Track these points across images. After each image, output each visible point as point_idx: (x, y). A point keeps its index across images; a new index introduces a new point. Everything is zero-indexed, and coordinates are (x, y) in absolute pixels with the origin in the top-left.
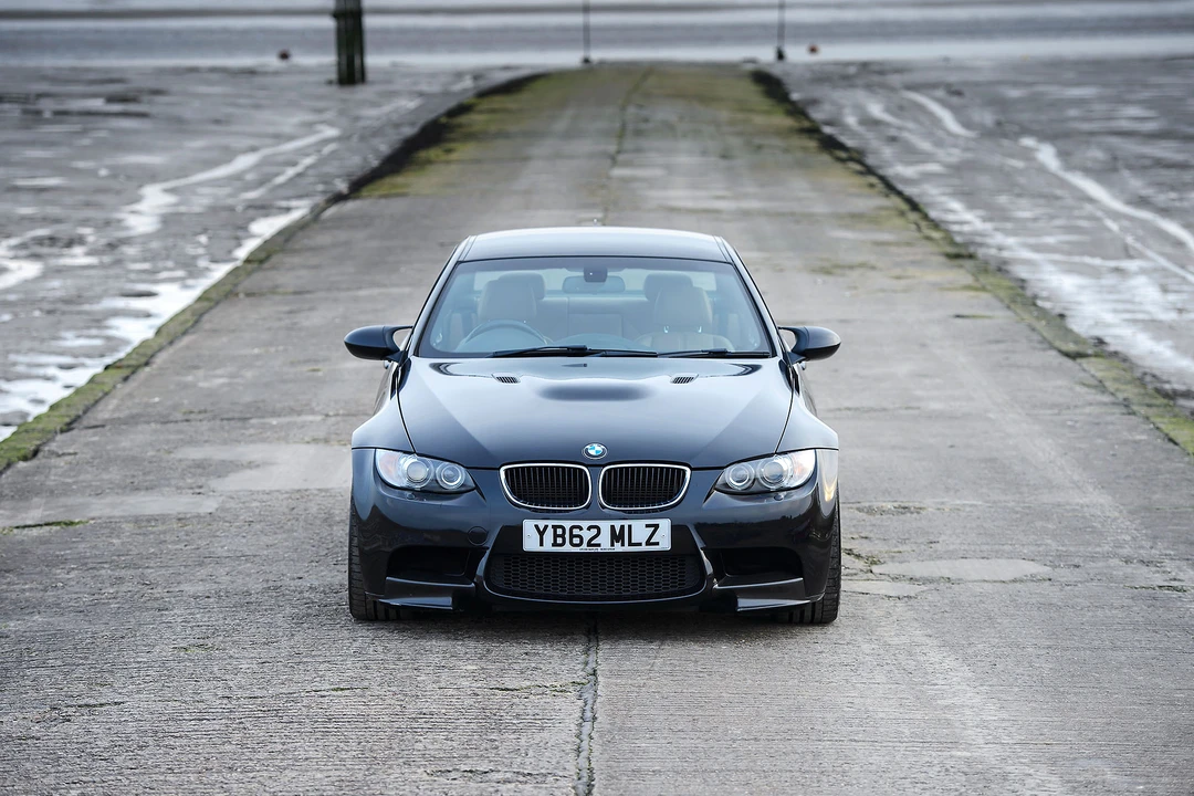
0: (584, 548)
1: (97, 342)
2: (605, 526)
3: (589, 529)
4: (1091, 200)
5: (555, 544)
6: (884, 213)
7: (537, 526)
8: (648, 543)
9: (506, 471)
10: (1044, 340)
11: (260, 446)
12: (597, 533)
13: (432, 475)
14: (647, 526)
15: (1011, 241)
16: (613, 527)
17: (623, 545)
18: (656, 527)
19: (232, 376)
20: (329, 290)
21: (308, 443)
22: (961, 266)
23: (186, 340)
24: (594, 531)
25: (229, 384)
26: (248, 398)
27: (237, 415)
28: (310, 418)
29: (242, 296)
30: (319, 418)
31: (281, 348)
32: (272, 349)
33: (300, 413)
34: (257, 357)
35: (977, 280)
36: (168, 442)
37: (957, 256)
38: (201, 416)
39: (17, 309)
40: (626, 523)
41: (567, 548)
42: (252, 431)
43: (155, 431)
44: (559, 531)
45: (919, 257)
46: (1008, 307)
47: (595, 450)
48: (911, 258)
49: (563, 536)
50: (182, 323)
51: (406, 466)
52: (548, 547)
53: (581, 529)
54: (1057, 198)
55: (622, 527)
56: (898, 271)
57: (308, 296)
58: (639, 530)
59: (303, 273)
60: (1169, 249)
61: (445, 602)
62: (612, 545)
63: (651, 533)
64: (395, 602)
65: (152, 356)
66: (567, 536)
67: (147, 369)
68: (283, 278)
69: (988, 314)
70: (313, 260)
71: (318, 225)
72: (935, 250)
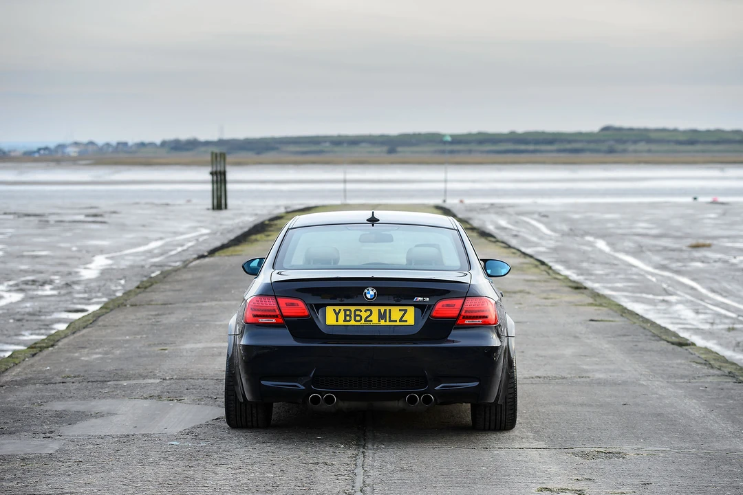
6: (525, 266)
10: (654, 335)
11: (109, 401)
19: (106, 353)
20: (184, 302)
21: (146, 398)
22: (583, 293)
23: (84, 331)
25: (102, 358)
26: (111, 368)
27: (99, 379)
28: (152, 381)
29: (128, 306)
30: (158, 381)
31: (144, 336)
32: (139, 337)
33: (145, 377)
34: (127, 341)
35: (595, 300)
36: (43, 397)
37: (577, 288)
38: (74, 380)
42: (107, 390)
43: (37, 390)
45: (554, 288)
46: (622, 316)
48: (550, 288)
50: (85, 322)
56: (544, 295)
57: (170, 306)
59: (170, 293)
65: (58, 341)
67: (51, 349)
68: (157, 296)
69: (611, 319)
70: (178, 287)
71: (186, 270)
72: (564, 284)
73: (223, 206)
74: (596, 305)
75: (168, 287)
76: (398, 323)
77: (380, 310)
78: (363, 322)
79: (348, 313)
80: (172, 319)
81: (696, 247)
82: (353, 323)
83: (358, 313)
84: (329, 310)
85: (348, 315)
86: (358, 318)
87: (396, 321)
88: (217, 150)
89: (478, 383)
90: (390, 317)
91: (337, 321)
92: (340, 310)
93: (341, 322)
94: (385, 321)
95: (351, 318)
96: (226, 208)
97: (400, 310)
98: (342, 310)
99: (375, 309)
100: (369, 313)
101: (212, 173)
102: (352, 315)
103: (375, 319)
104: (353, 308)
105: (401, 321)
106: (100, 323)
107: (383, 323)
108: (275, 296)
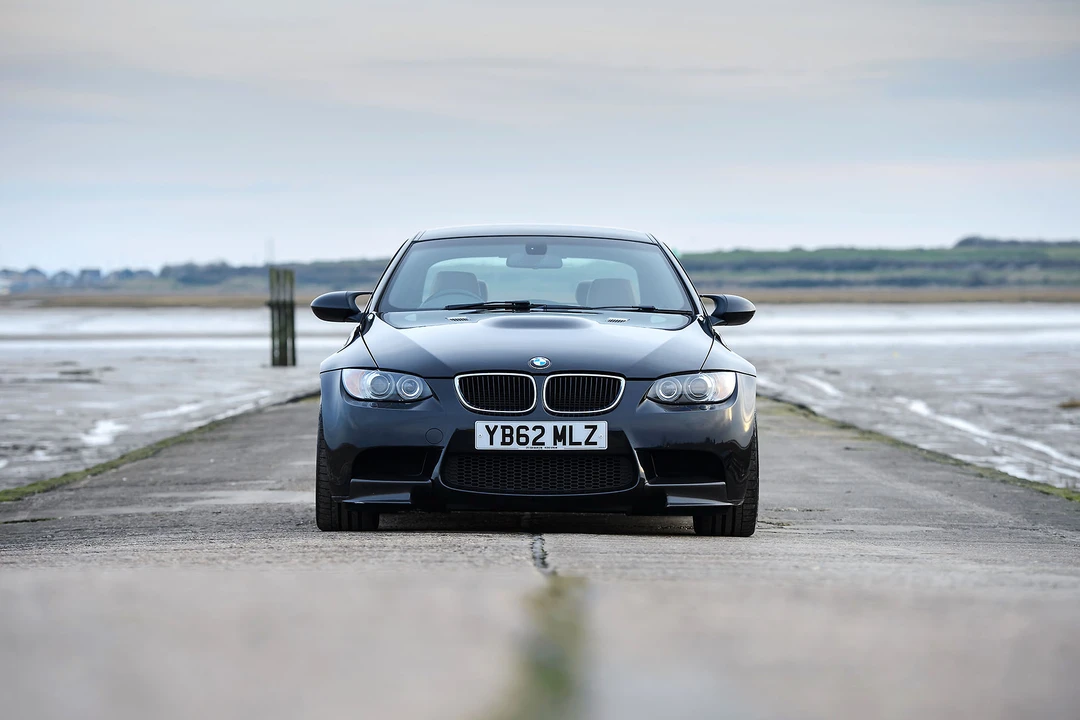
0: (530, 447)
2: (549, 426)
3: (534, 429)
5: (503, 443)
7: (487, 427)
8: (587, 443)
9: (460, 379)
12: (542, 434)
13: (393, 388)
14: (587, 427)
16: (555, 428)
17: (564, 444)
18: (595, 428)
20: (275, 437)
24: (539, 431)
40: (567, 424)
41: (515, 446)
42: (213, 487)
43: (125, 489)
44: (508, 431)
45: (808, 427)
47: (539, 362)
49: (511, 436)
50: (145, 453)
51: (369, 381)
52: (497, 445)
53: (527, 429)
55: (564, 428)
58: (580, 430)
59: (250, 431)
61: (405, 497)
62: (555, 444)
63: (590, 434)
64: (357, 501)
66: (515, 435)
68: (233, 433)
69: (875, 448)
70: (259, 426)
73: (289, 360)
74: (863, 439)
75: (244, 427)
80: (263, 449)
81: (1071, 406)
96: (294, 363)
101: (271, 305)
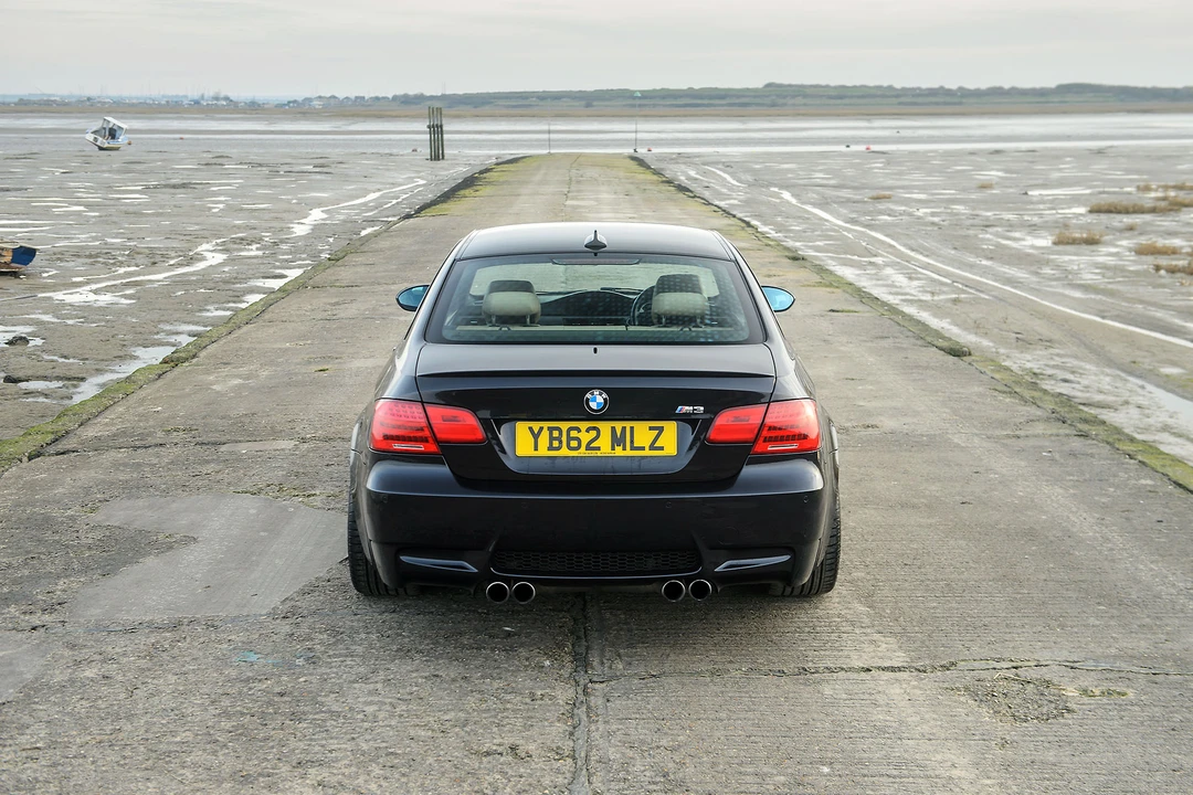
1: (228, 313)
4: (827, 221)
10: (916, 336)
11: (202, 498)
15: (798, 244)
19: (249, 376)
21: (259, 492)
22: (805, 267)
26: (242, 410)
27: (215, 437)
29: (309, 288)
30: (293, 444)
33: (277, 435)
34: (285, 351)
35: (823, 278)
36: (111, 485)
37: (795, 259)
38: (179, 437)
39: (188, 287)
42: (212, 467)
43: (115, 464)
45: (772, 260)
46: (863, 302)
48: (768, 260)
54: (808, 219)
57: (355, 289)
59: (361, 269)
60: (890, 250)
65: (204, 348)
67: (186, 364)
68: (345, 274)
69: (852, 308)
70: (371, 261)
71: (386, 234)
72: (779, 254)
73: (440, 157)
74: (827, 286)
75: (360, 259)
76: (647, 453)
77: (613, 429)
78: (582, 452)
79: (556, 434)
80: (351, 310)
81: (877, 198)
82: (565, 452)
83: (574, 434)
84: (522, 428)
85: (556, 439)
86: (574, 444)
87: (643, 449)
88: (437, 104)
89: (789, 557)
90: (632, 442)
91: (536, 449)
92: (541, 429)
93: (543, 451)
94: (624, 449)
95: (561, 442)
96: (443, 158)
97: (651, 428)
98: (545, 430)
99: (605, 427)
100: (593, 434)
101: (429, 127)
102: (564, 439)
103: (605, 446)
104: (564, 426)
105: (652, 447)
106: (267, 316)
107: (619, 452)
108: (422, 402)
